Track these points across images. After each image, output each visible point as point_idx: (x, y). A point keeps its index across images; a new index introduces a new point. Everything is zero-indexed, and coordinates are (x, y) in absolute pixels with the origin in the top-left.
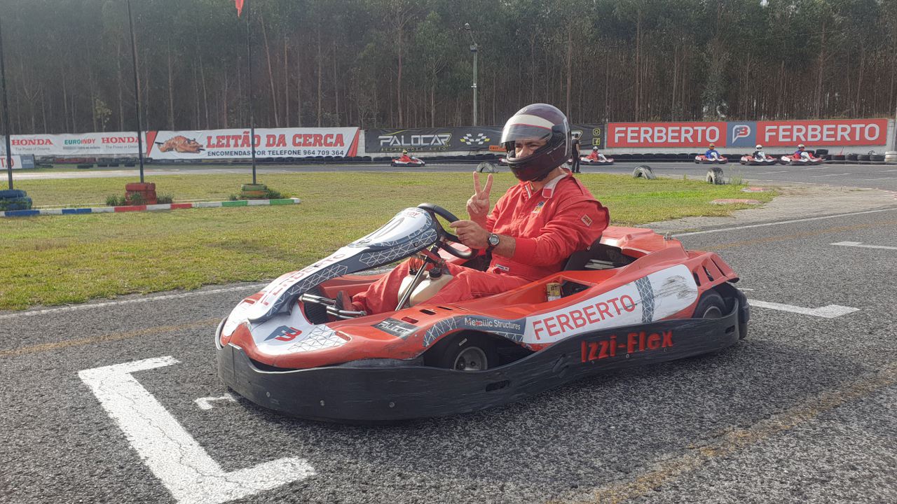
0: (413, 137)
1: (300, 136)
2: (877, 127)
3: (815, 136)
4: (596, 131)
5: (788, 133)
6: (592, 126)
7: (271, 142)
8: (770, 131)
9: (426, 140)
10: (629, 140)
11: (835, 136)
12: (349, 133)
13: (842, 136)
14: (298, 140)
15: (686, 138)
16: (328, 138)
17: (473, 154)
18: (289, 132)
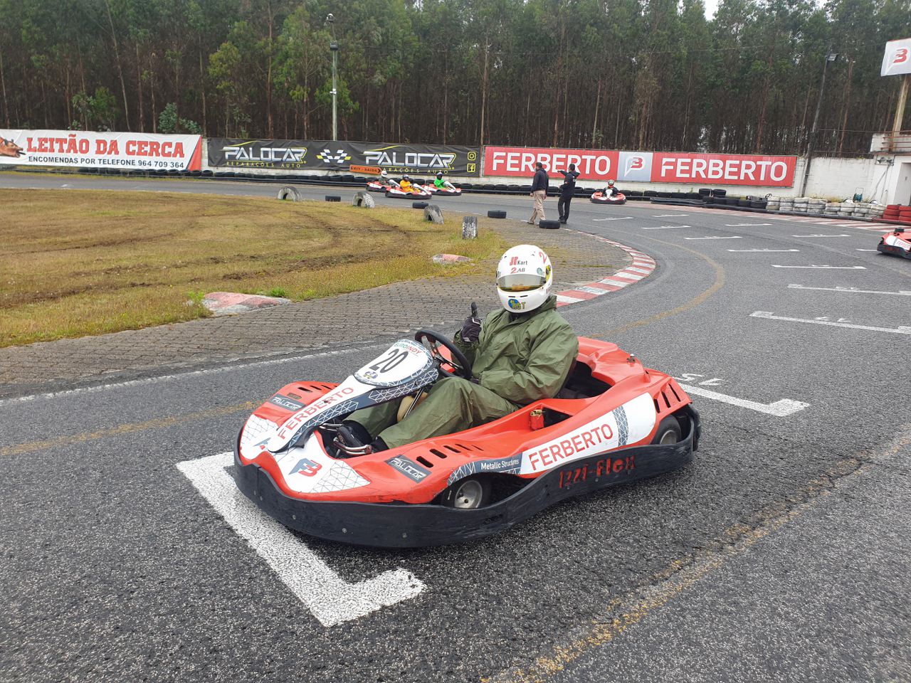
0: (262, 149)
1: (133, 143)
2: (785, 166)
3: (716, 173)
4: (472, 155)
5: (687, 168)
6: (468, 149)
7: (102, 149)
8: (667, 164)
9: (277, 154)
10: (509, 169)
11: (738, 174)
12: (190, 142)
13: (746, 175)
14: (132, 148)
16: (167, 147)
17: (331, 174)
18: (123, 138)
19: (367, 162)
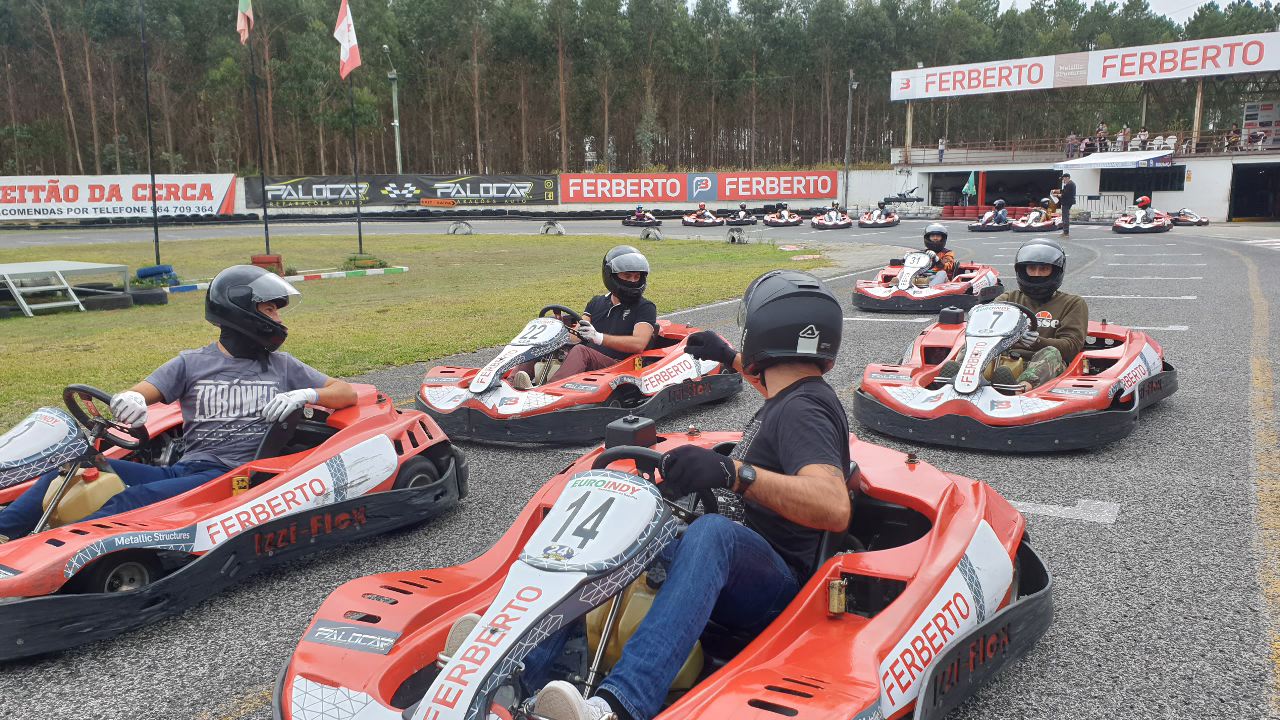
0: (314, 187)
1: (144, 187)
2: (829, 179)
3: (772, 189)
4: (548, 183)
5: (747, 186)
6: (543, 178)
7: (97, 195)
8: (731, 183)
9: (333, 191)
10: (586, 195)
11: (791, 189)
12: (220, 182)
13: (798, 189)
14: (141, 192)
15: (646, 192)
16: (189, 190)
17: (398, 209)
19: (439, 194)
